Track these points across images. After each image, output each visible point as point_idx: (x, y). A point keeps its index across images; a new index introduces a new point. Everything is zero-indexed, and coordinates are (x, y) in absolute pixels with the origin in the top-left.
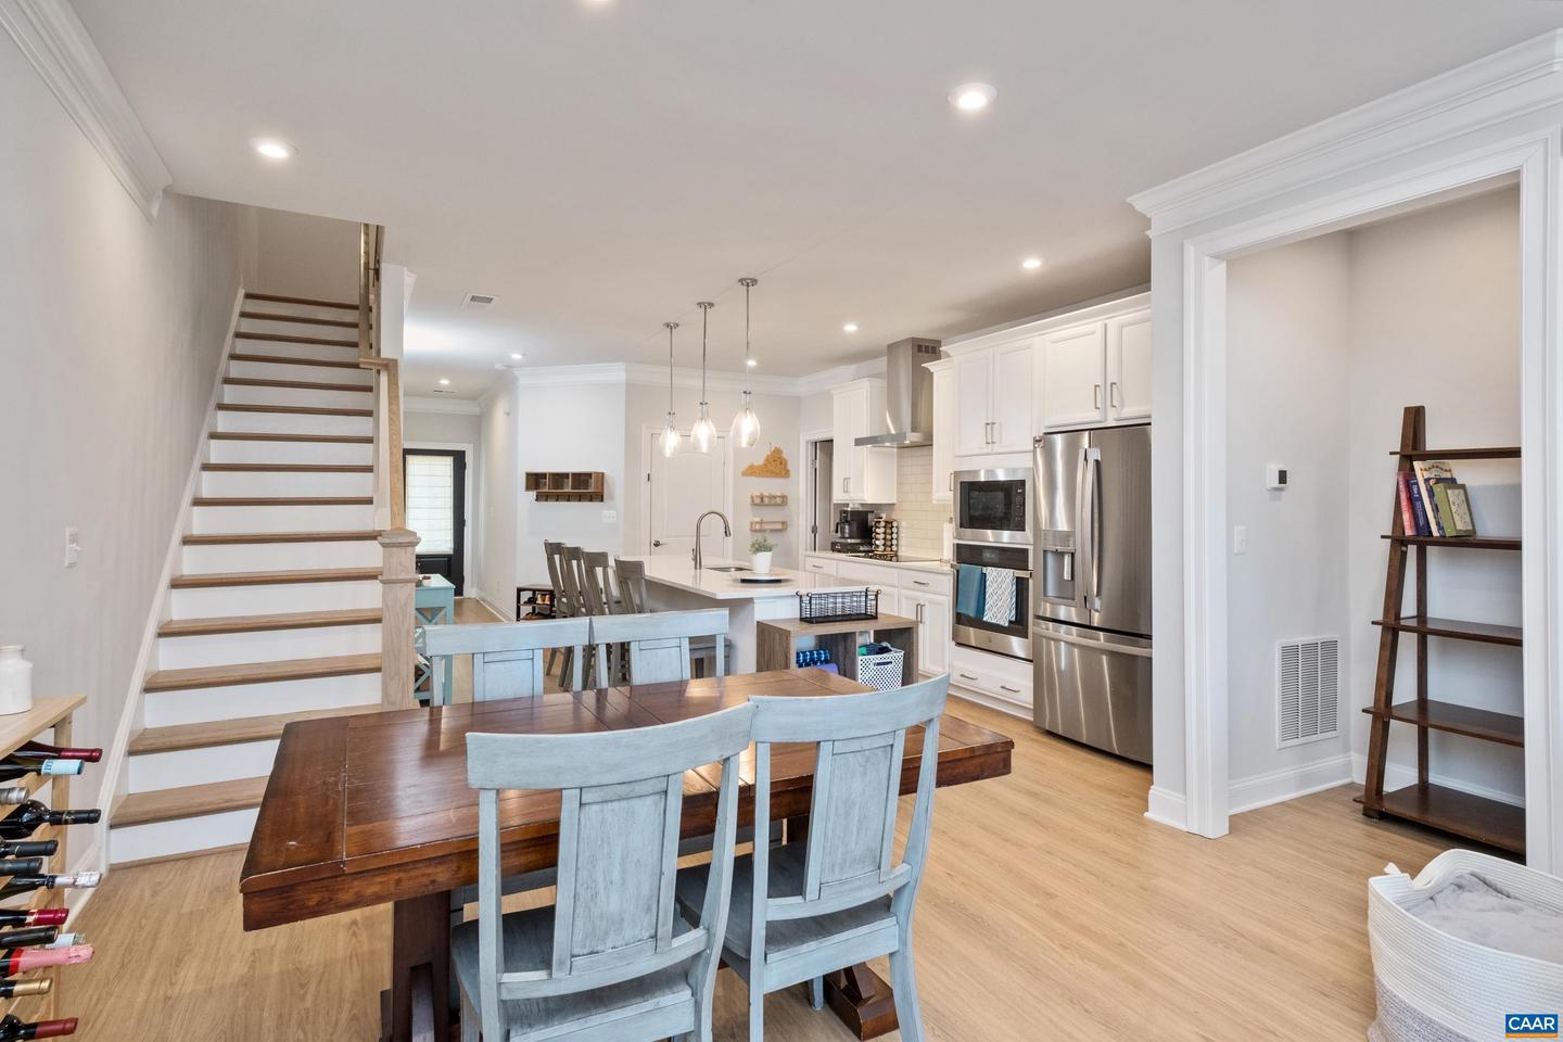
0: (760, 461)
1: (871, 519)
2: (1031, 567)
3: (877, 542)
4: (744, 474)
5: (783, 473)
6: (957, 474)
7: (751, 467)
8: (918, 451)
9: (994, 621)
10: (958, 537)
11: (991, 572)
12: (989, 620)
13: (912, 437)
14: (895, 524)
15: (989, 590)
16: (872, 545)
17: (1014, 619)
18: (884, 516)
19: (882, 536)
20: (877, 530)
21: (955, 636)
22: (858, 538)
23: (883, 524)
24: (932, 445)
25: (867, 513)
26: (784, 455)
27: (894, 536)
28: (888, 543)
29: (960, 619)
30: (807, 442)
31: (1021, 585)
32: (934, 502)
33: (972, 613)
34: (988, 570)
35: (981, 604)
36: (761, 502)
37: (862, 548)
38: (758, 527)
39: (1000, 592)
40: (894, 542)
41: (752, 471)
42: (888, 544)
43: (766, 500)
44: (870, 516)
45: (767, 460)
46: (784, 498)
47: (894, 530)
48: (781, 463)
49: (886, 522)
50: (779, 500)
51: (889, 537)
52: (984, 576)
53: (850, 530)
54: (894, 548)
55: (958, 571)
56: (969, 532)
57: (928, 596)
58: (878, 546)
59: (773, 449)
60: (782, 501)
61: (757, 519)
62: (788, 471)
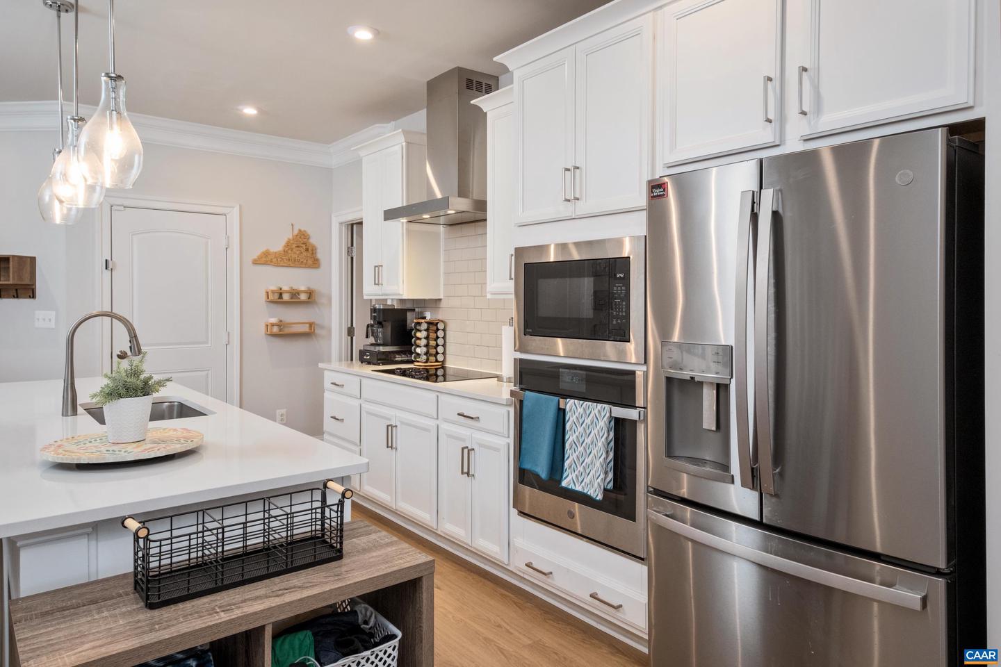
0: (278, 246)
1: (411, 319)
2: (640, 401)
3: (418, 350)
4: (255, 262)
5: (310, 262)
6: (519, 252)
7: (266, 254)
8: (468, 230)
9: (578, 488)
10: (521, 348)
11: (574, 407)
12: (571, 486)
13: (460, 205)
14: (441, 326)
15: (570, 438)
16: (411, 353)
17: (610, 486)
18: (428, 316)
19: (423, 342)
20: (418, 334)
21: (517, 502)
22: (392, 344)
23: (424, 326)
24: (485, 220)
25: (404, 312)
26: (313, 241)
27: (440, 341)
28: (433, 351)
29: (524, 476)
30: (341, 223)
31: (622, 433)
32: (489, 296)
33: (542, 471)
34: (570, 404)
35: (558, 458)
36: (278, 298)
37: (398, 358)
38: (275, 329)
39: (588, 441)
40: (440, 349)
41: (265, 259)
42: (431, 353)
43: (286, 297)
44: (410, 316)
45: (288, 245)
46: (310, 293)
47: (440, 334)
48: (307, 250)
49: (429, 323)
50: (303, 297)
51: (432, 343)
52: (561, 413)
53: (384, 333)
54: (440, 358)
55: (521, 402)
56: (537, 341)
57: (479, 436)
58: (418, 355)
59: (296, 232)
60: (311, 298)
61: (273, 320)
62: (317, 260)
